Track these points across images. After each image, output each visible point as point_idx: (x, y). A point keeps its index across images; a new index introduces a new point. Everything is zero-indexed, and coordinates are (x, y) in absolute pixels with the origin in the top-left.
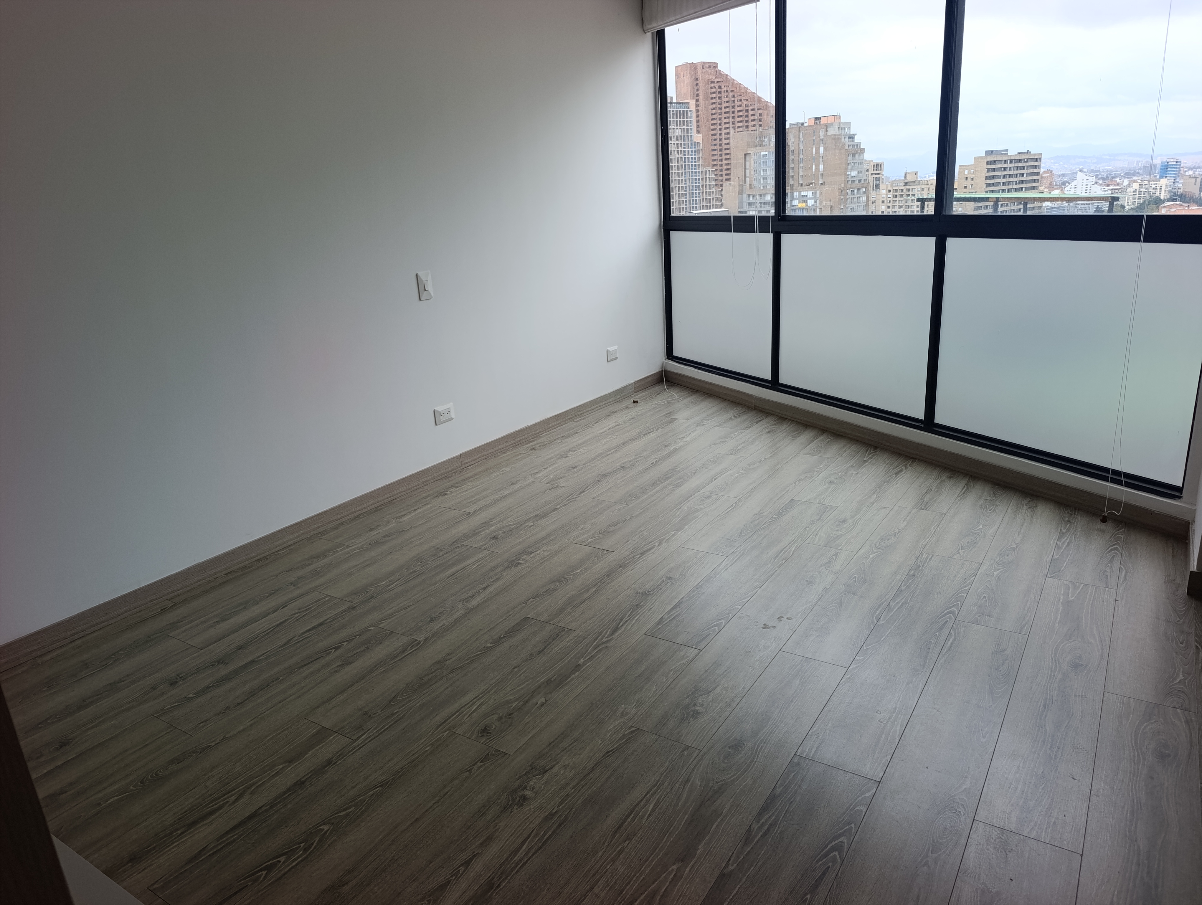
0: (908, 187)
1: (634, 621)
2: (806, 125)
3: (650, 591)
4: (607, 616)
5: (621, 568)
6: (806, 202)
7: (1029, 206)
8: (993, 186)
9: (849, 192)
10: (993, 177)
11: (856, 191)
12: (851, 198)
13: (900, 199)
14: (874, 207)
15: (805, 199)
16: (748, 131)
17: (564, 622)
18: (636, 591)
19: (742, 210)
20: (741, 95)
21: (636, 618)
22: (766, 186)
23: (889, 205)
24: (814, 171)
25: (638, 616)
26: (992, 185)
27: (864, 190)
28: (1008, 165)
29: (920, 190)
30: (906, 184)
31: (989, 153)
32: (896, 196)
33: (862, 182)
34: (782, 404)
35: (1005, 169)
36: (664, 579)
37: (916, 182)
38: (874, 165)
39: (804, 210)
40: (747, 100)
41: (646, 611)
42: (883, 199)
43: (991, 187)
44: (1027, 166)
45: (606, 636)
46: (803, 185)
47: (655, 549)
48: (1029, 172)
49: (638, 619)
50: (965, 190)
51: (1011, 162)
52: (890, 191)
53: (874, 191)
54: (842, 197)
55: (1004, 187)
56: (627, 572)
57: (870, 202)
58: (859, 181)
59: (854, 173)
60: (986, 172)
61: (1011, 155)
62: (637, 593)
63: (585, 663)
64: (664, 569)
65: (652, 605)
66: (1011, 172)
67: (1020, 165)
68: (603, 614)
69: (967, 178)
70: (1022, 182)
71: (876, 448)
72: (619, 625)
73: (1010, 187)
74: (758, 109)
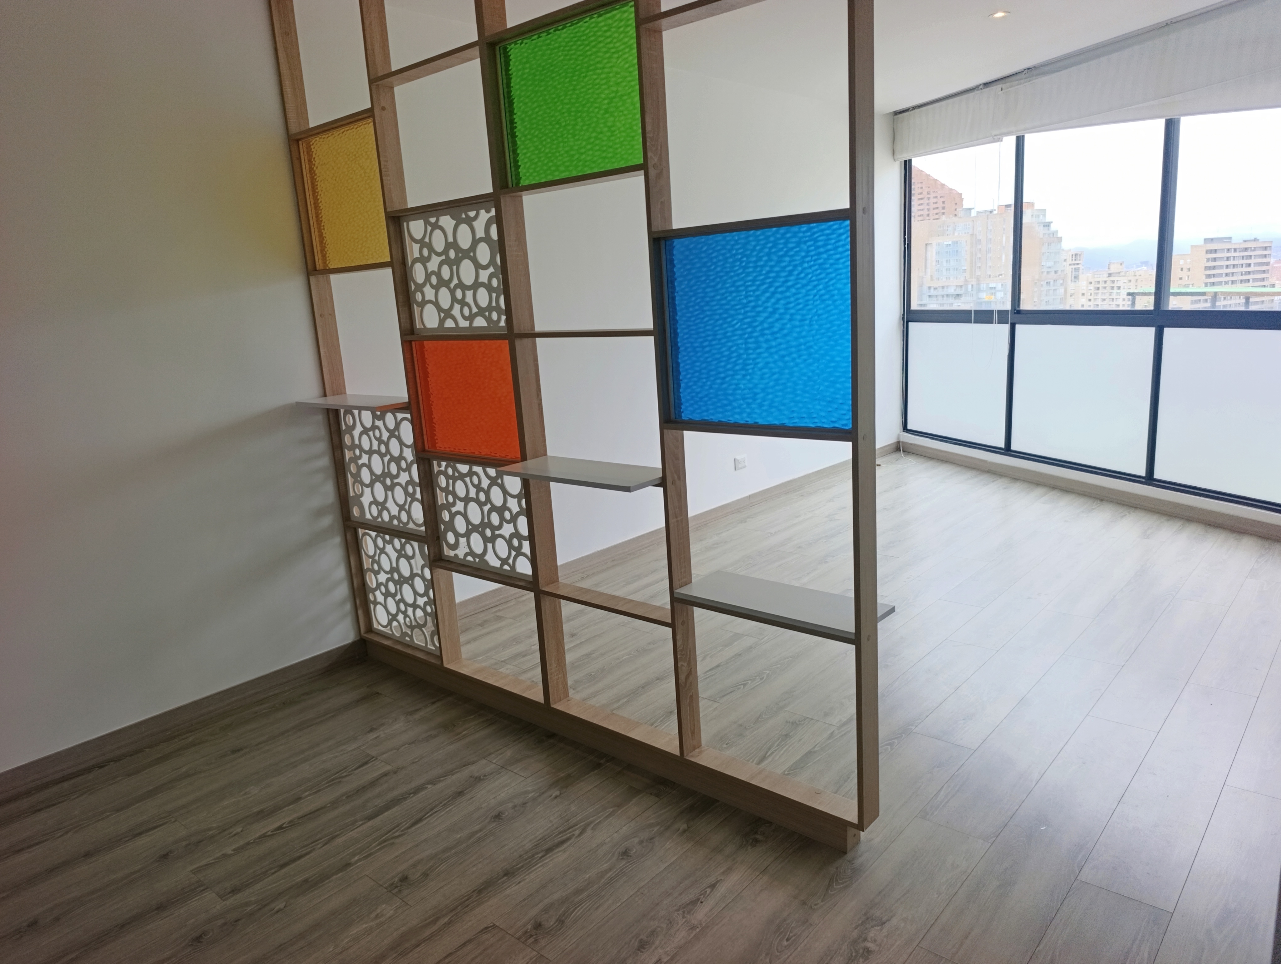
0: (1112, 279)
1: (782, 752)
2: (995, 212)
3: (801, 721)
4: (753, 744)
6: (994, 294)
7: (1251, 300)
8: (1214, 277)
9: (1044, 283)
10: (1214, 268)
11: (1052, 283)
12: (1047, 290)
13: (1102, 292)
14: (1072, 300)
15: (993, 291)
16: (929, 220)
18: (785, 720)
19: (921, 303)
20: (922, 183)
21: (784, 749)
22: (949, 278)
23: (1090, 297)
24: (1004, 261)
26: (1212, 276)
27: (1061, 281)
28: (1232, 254)
29: (1126, 282)
30: (1110, 275)
31: (1207, 241)
32: (1098, 289)
33: (1059, 273)
34: (1014, 467)
35: (1228, 259)
37: (1122, 274)
38: (1072, 255)
39: (992, 303)
40: (929, 187)
41: (795, 742)
42: (1083, 292)
43: (1211, 278)
44: (1254, 255)
46: (991, 276)
48: (1256, 262)
49: (786, 750)
50: (1180, 282)
51: (1235, 250)
52: (1091, 283)
53: (1073, 283)
54: (1036, 289)
55: (1226, 279)
57: (1068, 295)
58: (1056, 272)
59: (1050, 264)
60: (1205, 261)
61: (1235, 244)
65: (801, 735)
66: (1236, 262)
67: (1245, 254)
69: (1182, 269)
70: (1249, 273)
71: (1102, 500)
73: (1234, 278)
74: (941, 197)
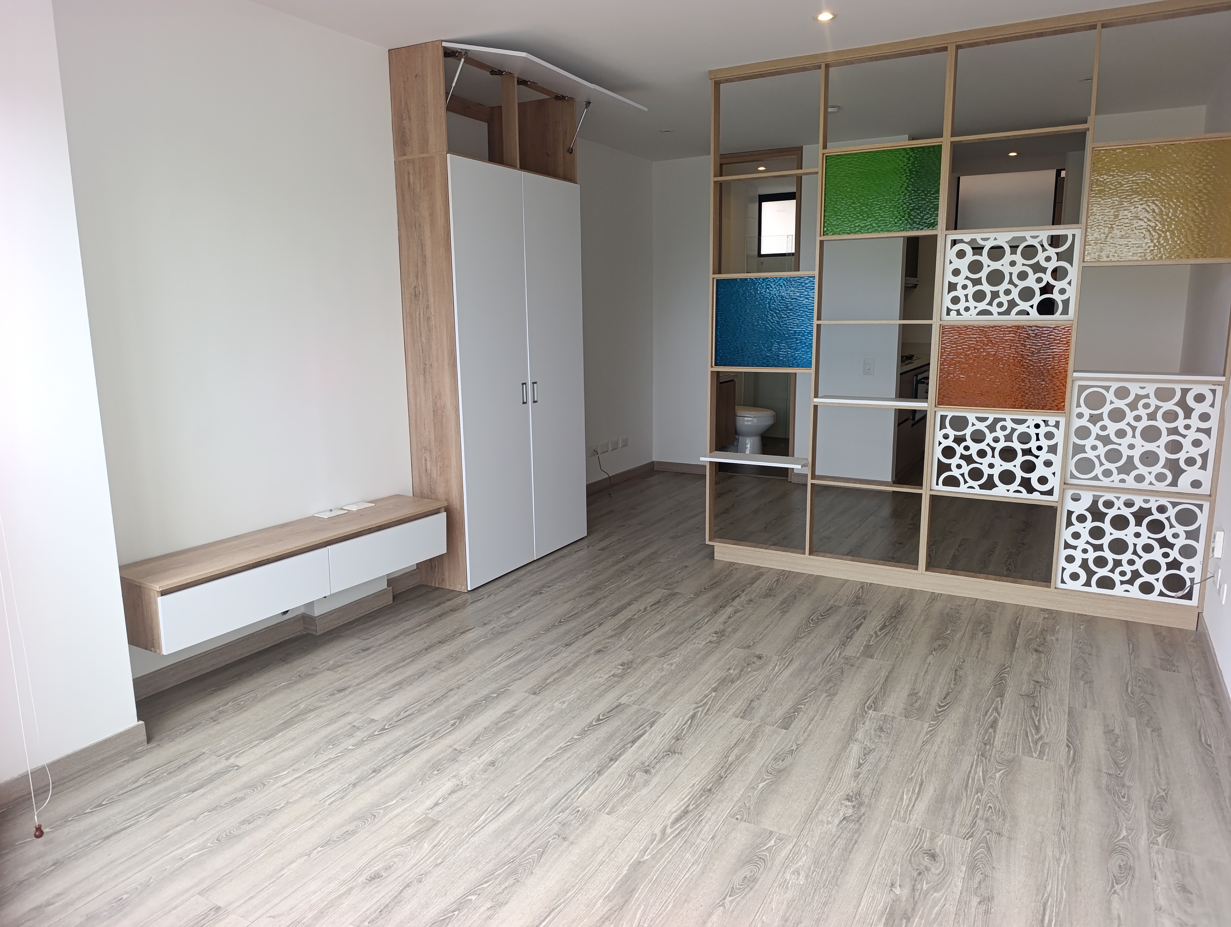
1: (678, 724)
3: (666, 755)
4: (706, 730)
5: (708, 788)
17: (745, 724)
18: (683, 755)
21: (676, 727)
25: (674, 729)
36: (653, 771)
41: (668, 734)
45: (700, 712)
47: (670, 821)
49: (675, 726)
56: (700, 782)
62: (681, 753)
63: (710, 693)
64: (654, 785)
65: (663, 740)
68: (710, 731)
72: (691, 721)
